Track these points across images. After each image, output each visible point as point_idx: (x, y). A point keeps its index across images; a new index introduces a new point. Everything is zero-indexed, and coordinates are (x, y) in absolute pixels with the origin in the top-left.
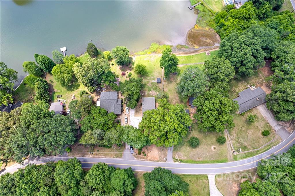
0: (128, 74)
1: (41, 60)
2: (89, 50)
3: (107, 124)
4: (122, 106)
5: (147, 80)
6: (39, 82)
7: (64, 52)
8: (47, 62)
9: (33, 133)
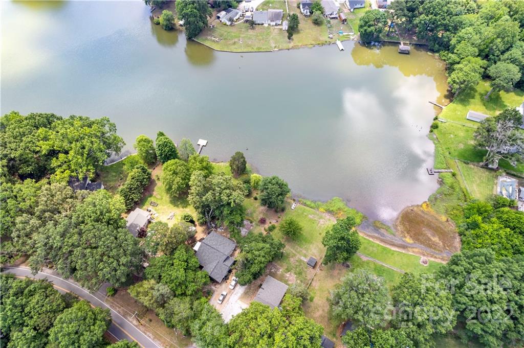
0: (270, 225)
1: (161, 143)
2: (234, 160)
3: (186, 287)
4: (230, 271)
5: (294, 252)
6: (139, 170)
7: (201, 147)
8: (167, 149)
9: (76, 237)
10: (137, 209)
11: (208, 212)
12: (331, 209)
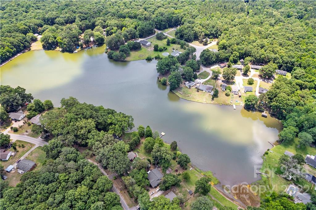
0: (179, 173)
1: (147, 130)
2: (173, 143)
4: (158, 185)
5: (185, 186)
6: (137, 138)
7: (162, 135)
8: (149, 133)
10: (132, 152)
11: (157, 160)
12: (206, 175)
